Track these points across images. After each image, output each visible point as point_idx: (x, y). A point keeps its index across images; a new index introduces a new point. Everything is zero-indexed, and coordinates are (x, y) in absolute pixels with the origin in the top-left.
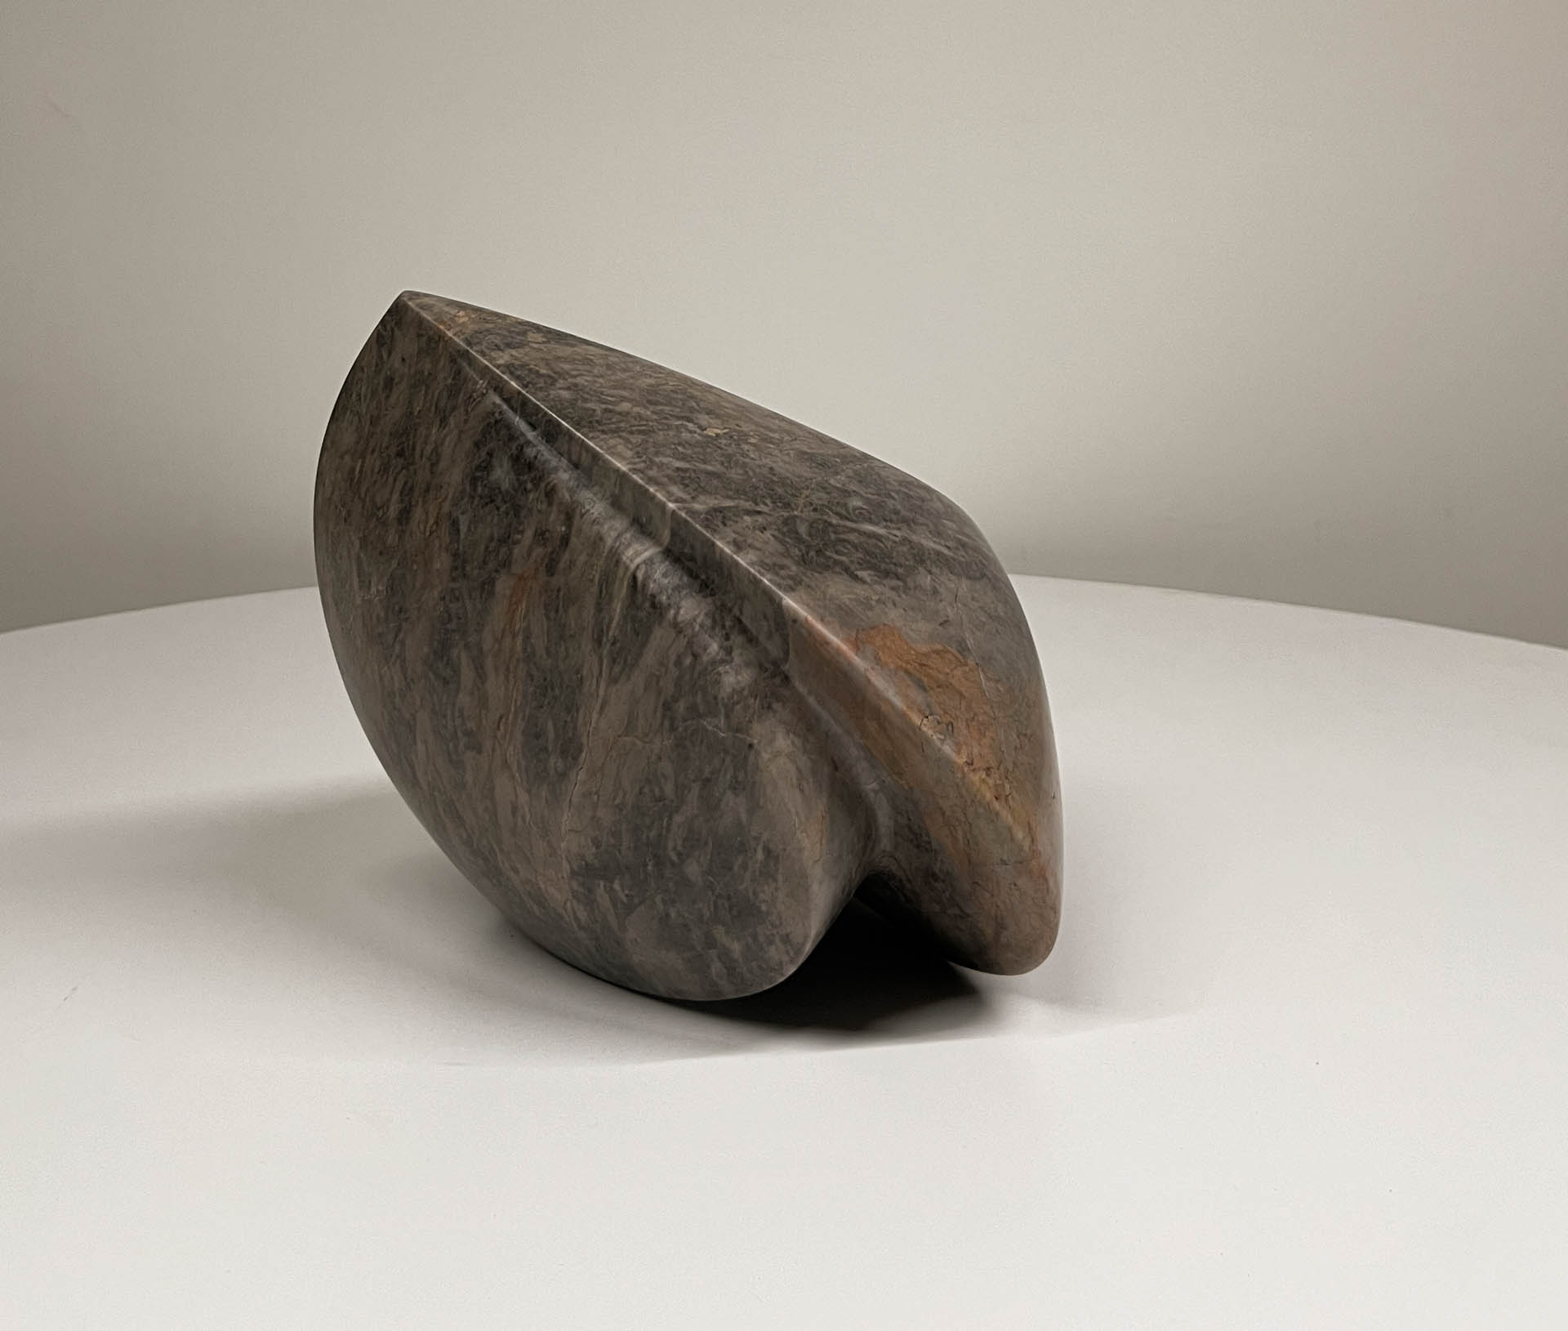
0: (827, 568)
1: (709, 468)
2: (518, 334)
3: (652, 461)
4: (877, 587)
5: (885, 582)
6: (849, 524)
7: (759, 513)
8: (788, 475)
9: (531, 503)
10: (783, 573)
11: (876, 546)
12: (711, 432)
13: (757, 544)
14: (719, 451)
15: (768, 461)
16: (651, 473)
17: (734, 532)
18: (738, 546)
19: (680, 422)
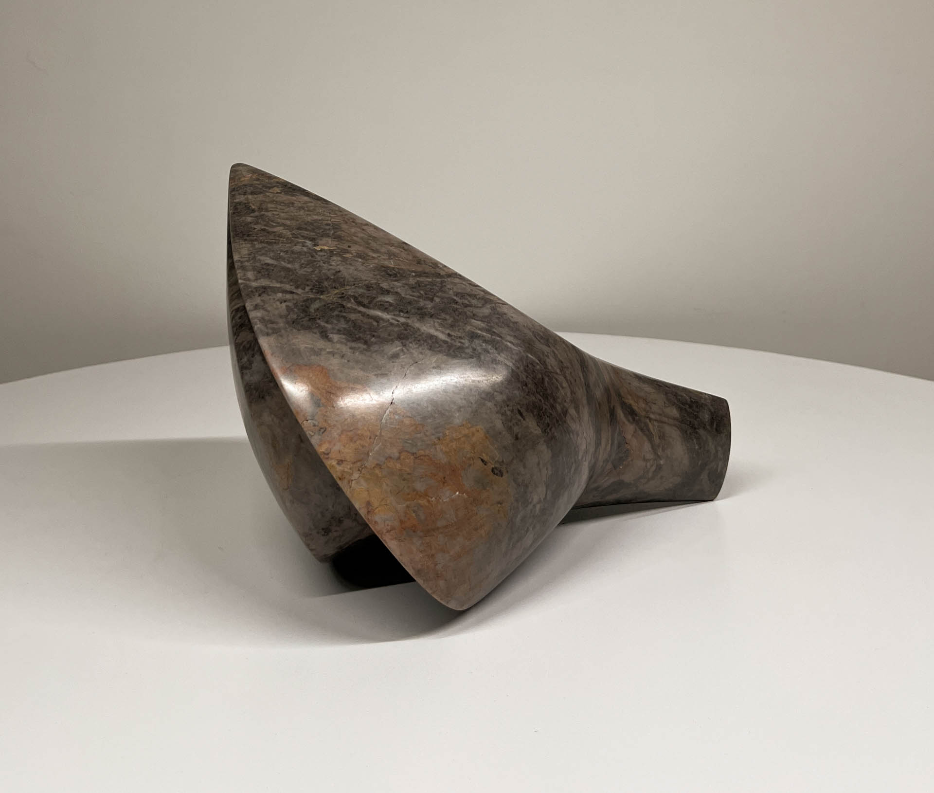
0: (308, 328)
1: (289, 266)
2: (267, 187)
3: (254, 258)
4: (338, 346)
5: (348, 343)
6: (361, 309)
7: (292, 293)
8: (347, 276)
10: (270, 326)
11: (371, 324)
12: (318, 248)
13: (269, 309)
14: (310, 258)
15: (342, 268)
16: (246, 264)
17: (261, 300)
18: (256, 307)
19: (304, 241)
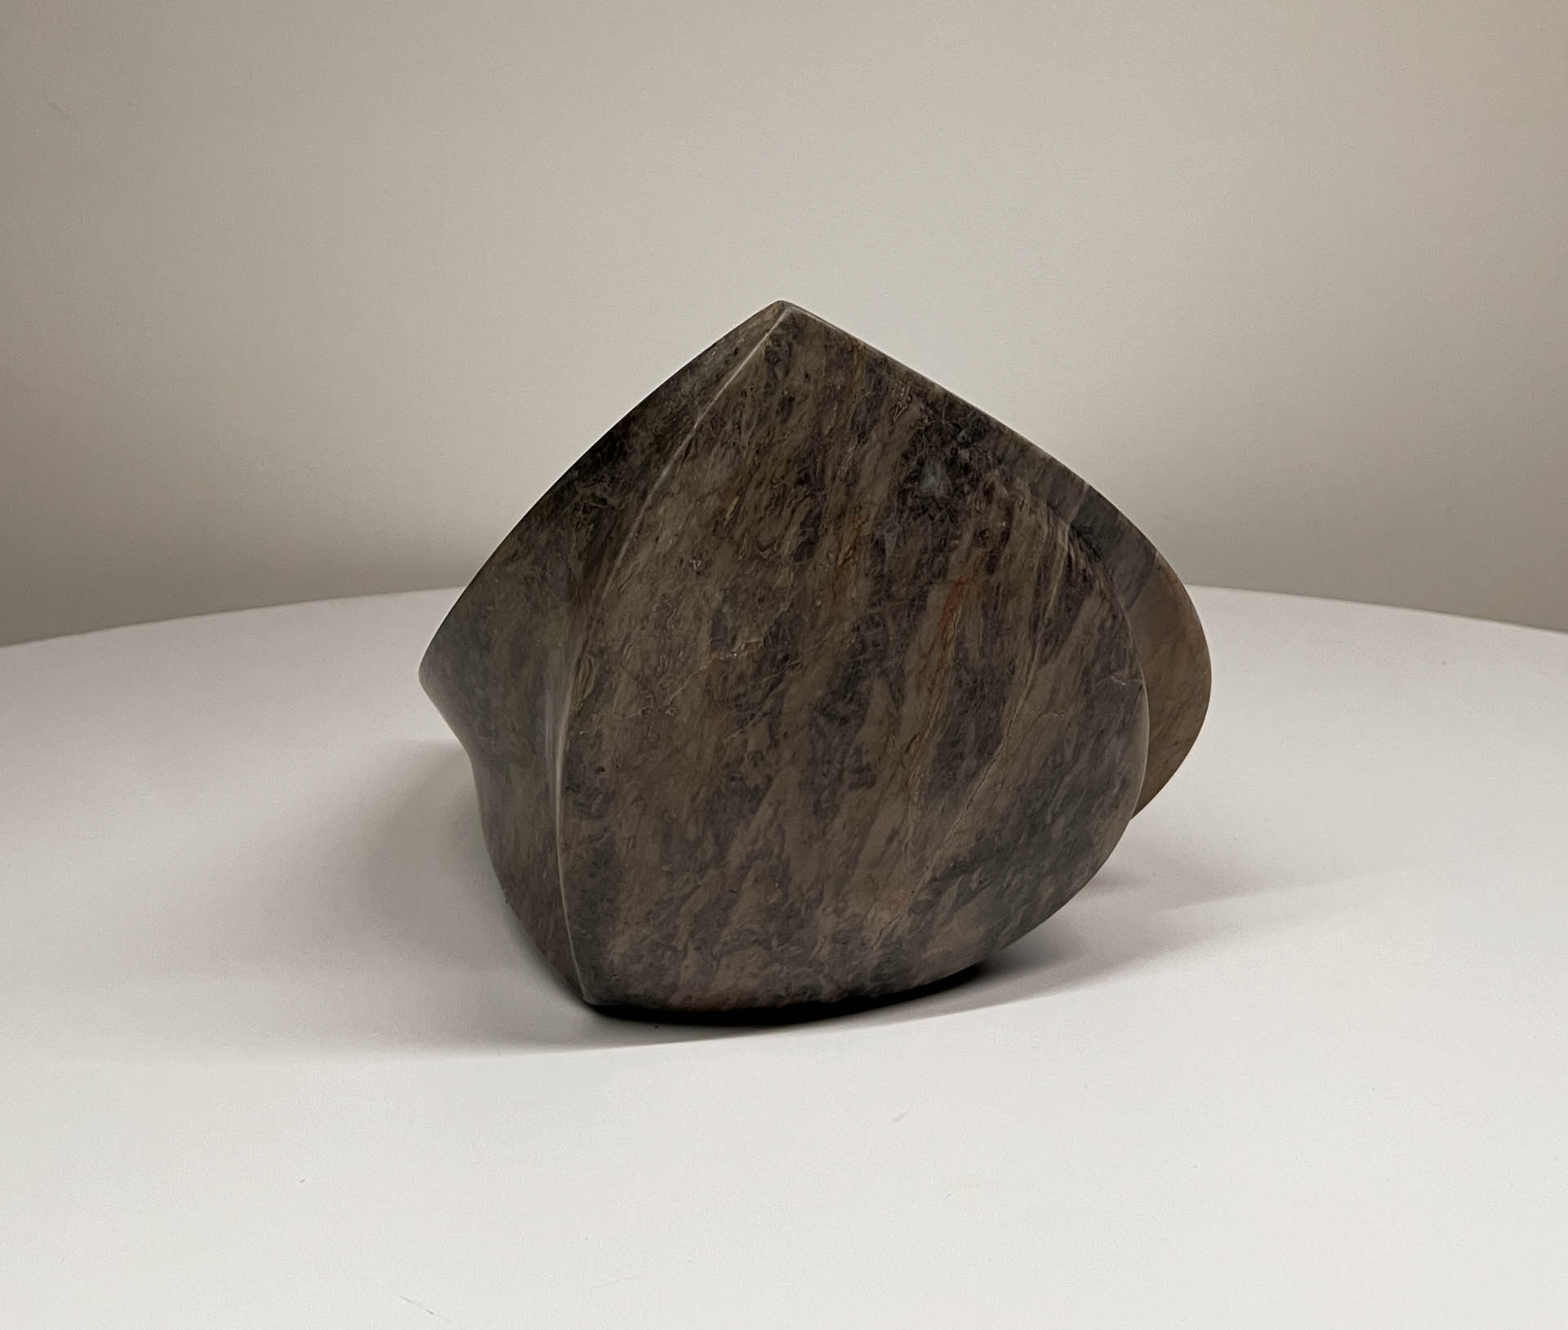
9: (968, 506)
